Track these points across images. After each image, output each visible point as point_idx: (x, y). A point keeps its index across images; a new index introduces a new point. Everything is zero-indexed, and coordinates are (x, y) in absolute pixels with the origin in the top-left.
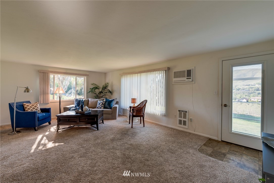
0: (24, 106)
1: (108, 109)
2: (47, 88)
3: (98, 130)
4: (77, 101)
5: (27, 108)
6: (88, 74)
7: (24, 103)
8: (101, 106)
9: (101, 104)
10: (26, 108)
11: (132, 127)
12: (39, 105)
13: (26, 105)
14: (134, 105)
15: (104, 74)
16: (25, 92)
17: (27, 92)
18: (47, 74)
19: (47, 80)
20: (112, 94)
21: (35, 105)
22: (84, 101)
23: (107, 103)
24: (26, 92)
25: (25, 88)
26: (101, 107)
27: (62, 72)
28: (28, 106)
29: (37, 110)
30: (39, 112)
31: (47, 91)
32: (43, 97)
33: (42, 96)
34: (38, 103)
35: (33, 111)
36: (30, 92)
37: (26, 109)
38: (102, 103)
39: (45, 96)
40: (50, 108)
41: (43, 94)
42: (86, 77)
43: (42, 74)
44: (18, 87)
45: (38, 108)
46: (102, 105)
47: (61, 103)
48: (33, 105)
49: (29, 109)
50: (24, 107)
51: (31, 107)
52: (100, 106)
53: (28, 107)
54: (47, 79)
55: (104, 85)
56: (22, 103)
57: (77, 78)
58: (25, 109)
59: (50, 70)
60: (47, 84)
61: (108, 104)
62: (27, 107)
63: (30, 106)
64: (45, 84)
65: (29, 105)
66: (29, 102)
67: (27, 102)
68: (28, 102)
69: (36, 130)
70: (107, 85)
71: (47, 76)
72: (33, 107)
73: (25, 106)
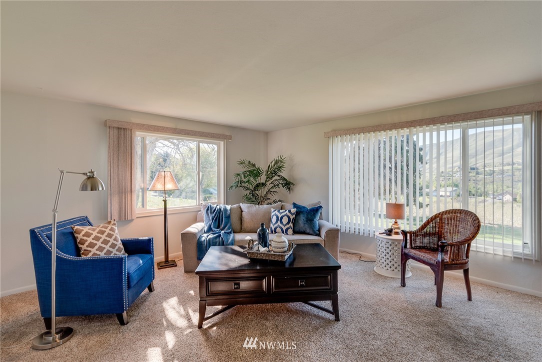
0: (76, 235)
1: (308, 234)
2: (129, 175)
3: (337, 319)
4: (211, 213)
5: (87, 244)
6: (227, 133)
7: (75, 227)
8: (285, 225)
9: (285, 220)
10: (83, 243)
11: (439, 304)
12: (116, 228)
13: (83, 233)
14: (396, 222)
15: (264, 134)
16: (84, 188)
17: (92, 190)
18: (128, 132)
19: (129, 151)
20: (292, 189)
21: (108, 231)
22: (230, 210)
23: (302, 219)
24: (86, 190)
25: (86, 177)
26: (287, 230)
27: (167, 128)
28: (88, 235)
29: (113, 246)
31: (129, 184)
32: (119, 202)
33: (115, 200)
34: (114, 224)
35: (112, 255)
36: (100, 189)
37: (84, 247)
38: (289, 218)
39: (125, 198)
40: (153, 239)
41: (119, 193)
42: (222, 143)
43: (116, 131)
44: (62, 172)
45: (115, 239)
46: (288, 223)
47: (168, 217)
48: (102, 232)
49: (92, 245)
50: (75, 239)
51: (97, 238)
52: (281, 225)
53: (90, 240)
54: (128, 148)
55: (271, 163)
56: (67, 224)
57: (201, 144)
58: (80, 246)
59: (135, 120)
60: (129, 162)
61: (307, 221)
62: (85, 238)
63: (95, 234)
64: (125, 161)
65: (91, 232)
66: (85, 221)
67: (80, 220)
68: (83, 219)
69: (122, 323)
70: (279, 164)
71: (128, 139)
72: (104, 237)
73: (80, 237)
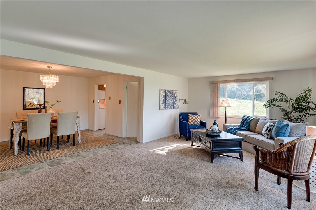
7: (189, 114)
18: (216, 85)
30: (197, 124)
31: (217, 104)
32: (214, 110)
34: (199, 116)
38: (268, 128)
40: (205, 122)
41: (214, 107)
42: (268, 82)
43: (213, 85)
46: (266, 131)
59: (220, 79)
68: (196, 113)
